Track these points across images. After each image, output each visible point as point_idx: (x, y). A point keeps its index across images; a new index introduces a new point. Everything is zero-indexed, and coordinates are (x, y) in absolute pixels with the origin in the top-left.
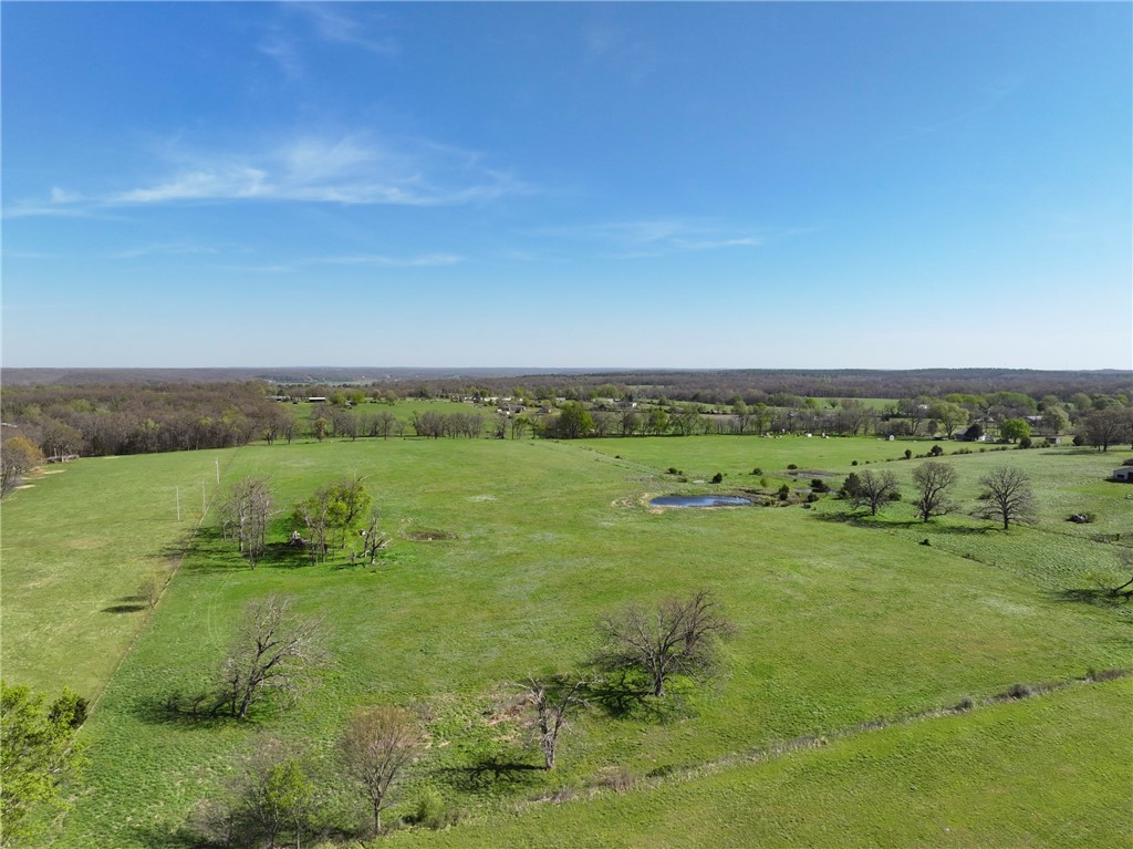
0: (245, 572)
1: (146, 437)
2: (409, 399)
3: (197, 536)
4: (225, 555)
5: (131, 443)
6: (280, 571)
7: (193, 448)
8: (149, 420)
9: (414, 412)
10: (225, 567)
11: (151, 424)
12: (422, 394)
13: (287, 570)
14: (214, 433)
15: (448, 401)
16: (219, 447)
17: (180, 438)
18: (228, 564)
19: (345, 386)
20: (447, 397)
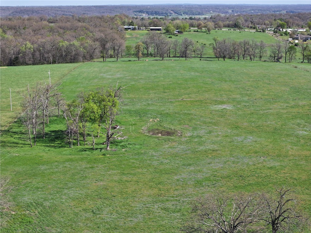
0: (27, 148)
1: (24, 54)
2: (224, 29)
3: (15, 122)
4: (23, 136)
5: (17, 58)
6: (47, 149)
7: (54, 62)
8: (28, 42)
9: (215, 40)
10: (17, 143)
11: (29, 45)
12: (236, 26)
13: (52, 149)
14: (68, 52)
15: (254, 31)
16: (71, 62)
17: (46, 55)
18: (20, 142)
19: (191, 19)
20: (254, 28)
